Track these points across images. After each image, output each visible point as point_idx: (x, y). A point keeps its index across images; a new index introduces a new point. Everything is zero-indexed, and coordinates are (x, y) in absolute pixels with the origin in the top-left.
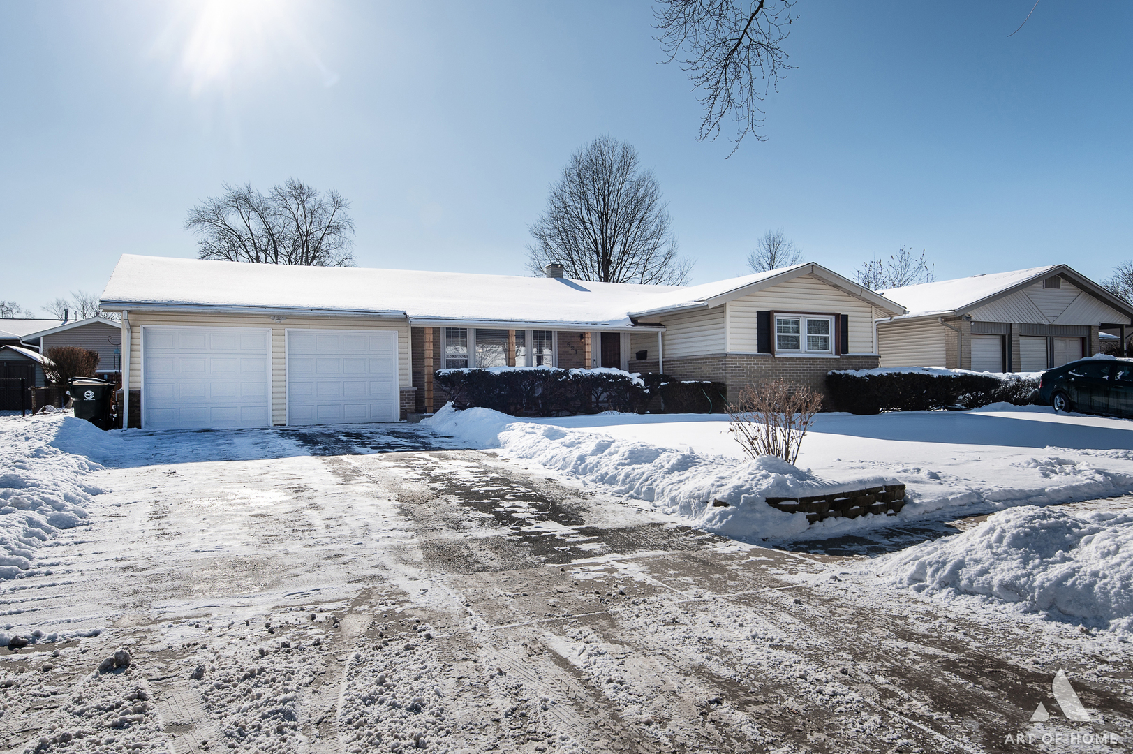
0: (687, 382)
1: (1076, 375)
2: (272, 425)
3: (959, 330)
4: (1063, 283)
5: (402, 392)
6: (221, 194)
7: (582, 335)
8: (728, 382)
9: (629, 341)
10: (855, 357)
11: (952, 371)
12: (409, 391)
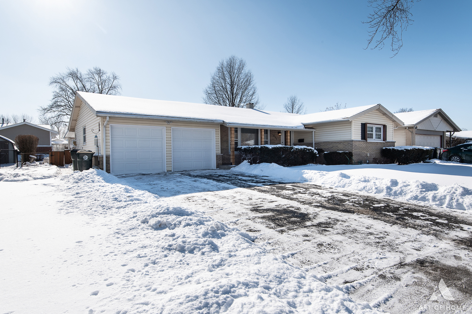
0: (341, 152)
1: (464, 149)
2: (166, 171)
3: (412, 132)
4: (438, 116)
5: (217, 156)
6: (65, 71)
7: (279, 132)
8: (353, 152)
9: (294, 134)
10: (389, 142)
11: (425, 147)
12: (219, 156)
